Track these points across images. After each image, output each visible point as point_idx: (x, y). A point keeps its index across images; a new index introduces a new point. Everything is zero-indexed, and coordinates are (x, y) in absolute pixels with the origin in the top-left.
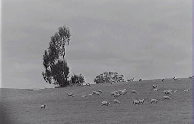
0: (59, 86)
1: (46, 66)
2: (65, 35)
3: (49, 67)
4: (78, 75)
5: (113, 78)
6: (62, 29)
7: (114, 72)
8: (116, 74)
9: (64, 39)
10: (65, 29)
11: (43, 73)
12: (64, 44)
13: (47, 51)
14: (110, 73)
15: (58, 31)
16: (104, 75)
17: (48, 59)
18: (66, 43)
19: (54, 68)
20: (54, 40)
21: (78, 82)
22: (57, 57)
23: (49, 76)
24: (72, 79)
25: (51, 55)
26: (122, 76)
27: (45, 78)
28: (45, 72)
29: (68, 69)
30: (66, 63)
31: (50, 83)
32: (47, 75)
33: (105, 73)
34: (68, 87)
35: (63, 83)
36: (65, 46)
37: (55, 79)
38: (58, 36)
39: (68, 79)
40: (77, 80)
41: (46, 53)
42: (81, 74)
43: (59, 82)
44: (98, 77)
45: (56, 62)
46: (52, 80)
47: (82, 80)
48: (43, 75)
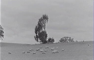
0: (42, 43)
1: (36, 33)
2: (46, 19)
3: (38, 34)
4: (51, 38)
5: (69, 40)
6: (44, 16)
8: (70, 38)
10: (46, 16)
11: (35, 36)
12: (45, 23)
14: (67, 37)
17: (37, 30)
18: (46, 22)
19: (40, 34)
21: (51, 41)
22: (42, 29)
24: (49, 40)
25: (39, 28)
26: (73, 39)
27: (35, 39)
29: (47, 35)
30: (46, 32)
31: (38, 42)
32: (37, 38)
33: (64, 37)
34: (46, 44)
35: (44, 42)
36: (46, 24)
37: (40, 40)
38: (43, 19)
39: (47, 40)
40: (51, 40)
41: (36, 27)
42: (53, 38)
43: (42, 41)
44: (61, 39)
45: (41, 31)
47: (53, 40)
48: (35, 37)
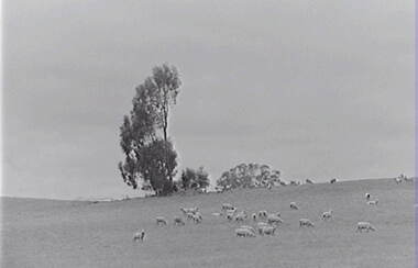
0: (154, 193)
1: (127, 151)
2: (168, 84)
3: (133, 152)
4: (195, 169)
5: (258, 178)
6: (161, 71)
7: (261, 164)
8: (265, 170)
9: (166, 93)
10: (167, 70)
11: (120, 164)
12: (166, 102)
13: (130, 116)
14: (251, 165)
15: (151, 75)
16: (237, 171)
17: (131, 136)
18: (170, 100)
19: (144, 154)
20: (144, 93)
21: (194, 185)
22: (151, 131)
23: (132, 172)
24: (183, 178)
25: (137, 127)
26: (278, 173)
27: (124, 176)
28: (124, 163)
29: (173, 156)
30: (170, 144)
31: (135, 187)
32: (129, 170)
33: (240, 167)
34: (174, 197)
35: (164, 188)
36: (169, 107)
37: (146, 179)
38: (153, 86)
39: (174, 179)
40: (192, 181)
41: (126, 121)
42: (201, 168)
43: (154, 185)
44: (224, 175)
45: (147, 142)
46: (140, 181)
47: (203, 181)
48: (121, 169)
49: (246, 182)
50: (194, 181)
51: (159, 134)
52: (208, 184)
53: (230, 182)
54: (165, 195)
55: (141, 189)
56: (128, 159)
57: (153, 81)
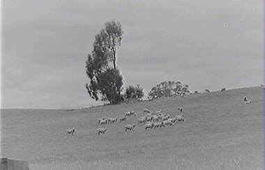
0: (109, 102)
1: (91, 77)
2: (115, 33)
3: (94, 77)
4: (135, 86)
5: (175, 90)
6: (110, 25)
7: (176, 81)
8: (179, 85)
9: (114, 39)
10: (114, 25)
11: (87, 85)
12: (114, 44)
13: (92, 55)
14: (170, 82)
15: (104, 28)
16: (161, 87)
17: (92, 67)
18: (117, 43)
19: (101, 77)
20: (99, 40)
21: (134, 96)
22: (106, 63)
23: (94, 90)
24: (127, 93)
25: (97, 61)
26: (187, 86)
27: (89, 92)
28: (89, 84)
29: (120, 79)
30: (118, 71)
31: (97, 99)
33: (163, 84)
34: (122, 104)
35: (115, 99)
36: (116, 47)
37: (103, 94)
38: (106, 35)
39: (121, 93)
40: (133, 94)
41: (90, 58)
42: (138, 86)
43: (109, 97)
44: (153, 89)
45: (103, 70)
46: (100, 95)
47: (140, 94)
48: (87, 88)
49: (167, 93)
50: (134, 94)
51: (111, 65)
52: (142, 95)
53: (157, 93)
54: (116, 103)
55: (101, 101)
56: (92, 82)
57: (105, 32)
